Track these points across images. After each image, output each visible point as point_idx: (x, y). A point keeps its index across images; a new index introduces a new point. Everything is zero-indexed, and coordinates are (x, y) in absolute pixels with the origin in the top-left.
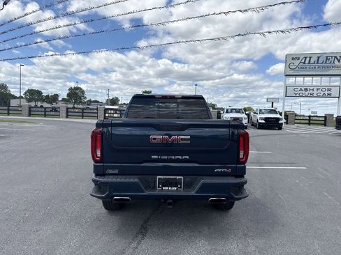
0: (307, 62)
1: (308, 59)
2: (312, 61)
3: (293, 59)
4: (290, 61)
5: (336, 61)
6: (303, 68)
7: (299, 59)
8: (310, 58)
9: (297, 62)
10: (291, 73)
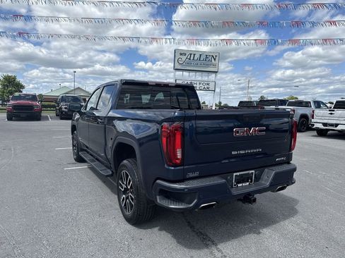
0: (192, 58)
1: (192, 56)
2: (196, 58)
3: (181, 54)
4: (178, 56)
5: (213, 59)
6: (189, 64)
7: (185, 55)
8: (194, 55)
9: (184, 58)
10: (179, 67)
